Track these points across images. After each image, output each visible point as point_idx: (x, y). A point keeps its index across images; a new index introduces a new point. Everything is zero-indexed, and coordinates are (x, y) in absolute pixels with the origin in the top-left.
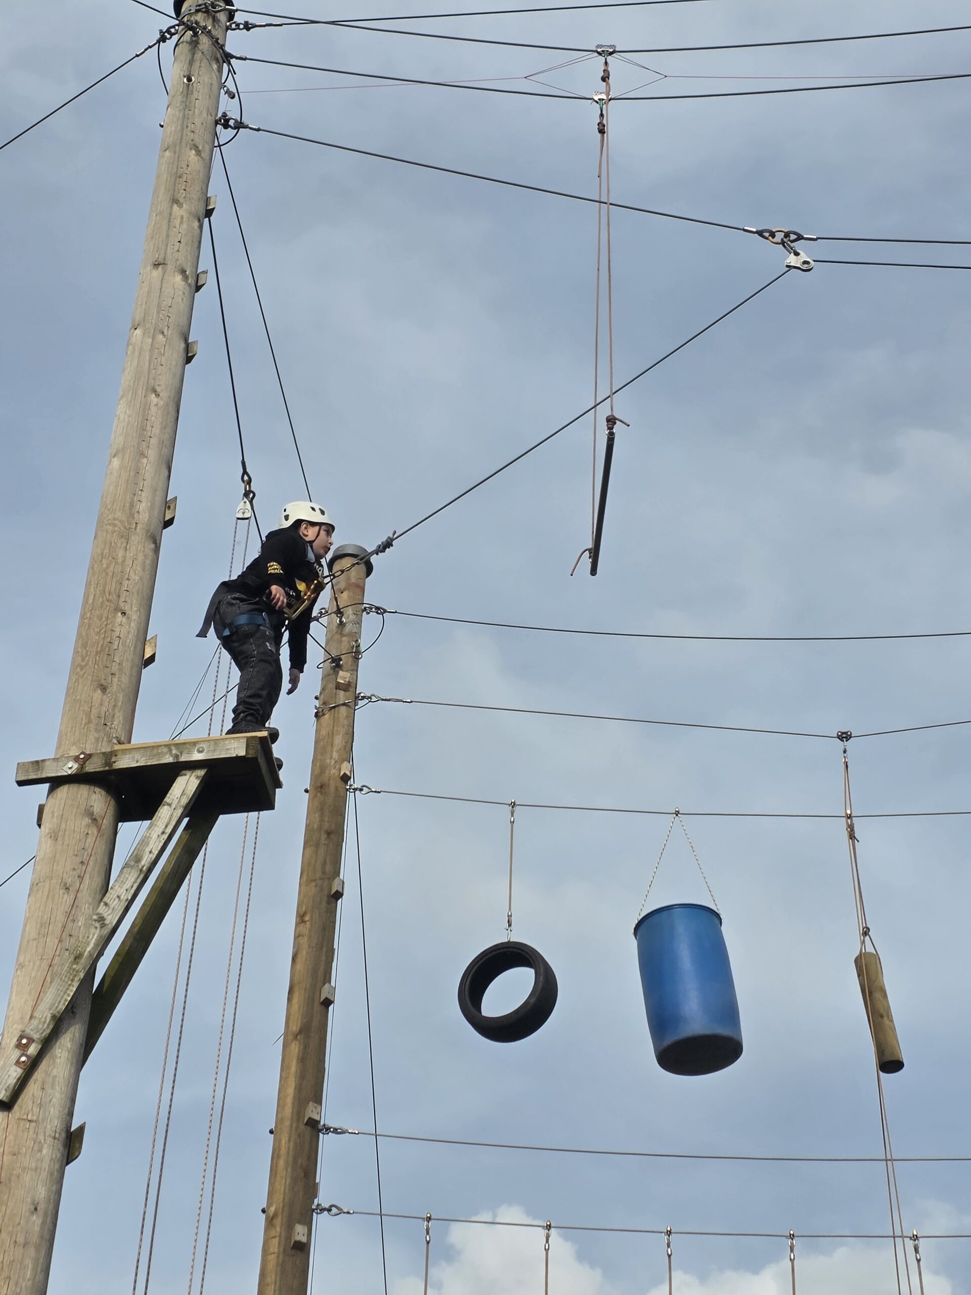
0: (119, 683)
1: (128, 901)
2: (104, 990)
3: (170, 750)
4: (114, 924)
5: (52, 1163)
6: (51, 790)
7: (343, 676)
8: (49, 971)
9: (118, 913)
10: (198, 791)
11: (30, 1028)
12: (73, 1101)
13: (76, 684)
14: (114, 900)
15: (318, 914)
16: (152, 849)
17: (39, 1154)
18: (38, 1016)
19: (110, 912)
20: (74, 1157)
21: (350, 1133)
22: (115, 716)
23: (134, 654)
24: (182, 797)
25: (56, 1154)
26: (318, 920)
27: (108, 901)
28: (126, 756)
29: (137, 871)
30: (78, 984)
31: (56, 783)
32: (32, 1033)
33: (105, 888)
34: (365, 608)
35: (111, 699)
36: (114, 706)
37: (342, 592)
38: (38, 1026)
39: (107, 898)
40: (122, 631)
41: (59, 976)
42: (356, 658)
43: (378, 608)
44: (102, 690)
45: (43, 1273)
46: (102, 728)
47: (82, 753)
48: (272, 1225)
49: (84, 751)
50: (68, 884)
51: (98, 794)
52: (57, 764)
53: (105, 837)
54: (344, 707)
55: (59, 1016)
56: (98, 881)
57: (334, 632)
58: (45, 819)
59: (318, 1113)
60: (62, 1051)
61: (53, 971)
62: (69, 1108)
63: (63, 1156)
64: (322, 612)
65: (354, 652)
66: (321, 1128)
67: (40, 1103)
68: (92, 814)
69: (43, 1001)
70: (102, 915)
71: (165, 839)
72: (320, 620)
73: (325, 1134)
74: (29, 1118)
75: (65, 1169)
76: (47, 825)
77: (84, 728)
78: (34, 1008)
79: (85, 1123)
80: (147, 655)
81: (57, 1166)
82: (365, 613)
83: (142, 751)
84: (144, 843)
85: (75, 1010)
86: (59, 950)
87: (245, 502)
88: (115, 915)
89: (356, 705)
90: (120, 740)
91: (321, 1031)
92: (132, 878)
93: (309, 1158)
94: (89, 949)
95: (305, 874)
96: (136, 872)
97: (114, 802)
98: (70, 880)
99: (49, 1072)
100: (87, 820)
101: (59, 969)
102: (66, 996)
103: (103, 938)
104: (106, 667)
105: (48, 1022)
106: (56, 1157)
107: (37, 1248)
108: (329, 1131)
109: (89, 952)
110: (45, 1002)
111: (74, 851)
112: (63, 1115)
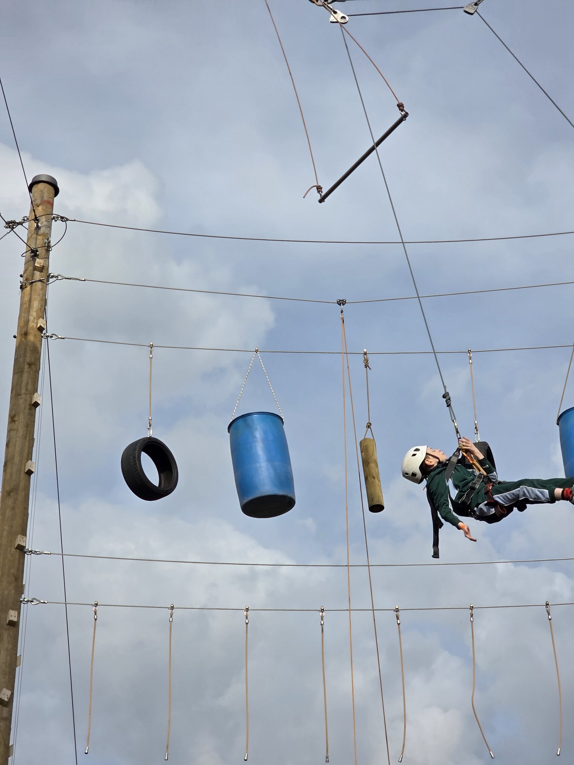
7: (39, 262)
15: (23, 416)
26: (23, 420)
34: (54, 217)
37: (38, 206)
42: (48, 250)
43: (62, 218)
54: (40, 282)
57: (33, 232)
59: (24, 542)
64: (24, 219)
65: (47, 247)
66: (26, 551)
72: (23, 224)
73: (29, 554)
82: (54, 220)
89: (48, 281)
91: (26, 490)
93: (18, 569)
95: (14, 391)
108: (31, 553)
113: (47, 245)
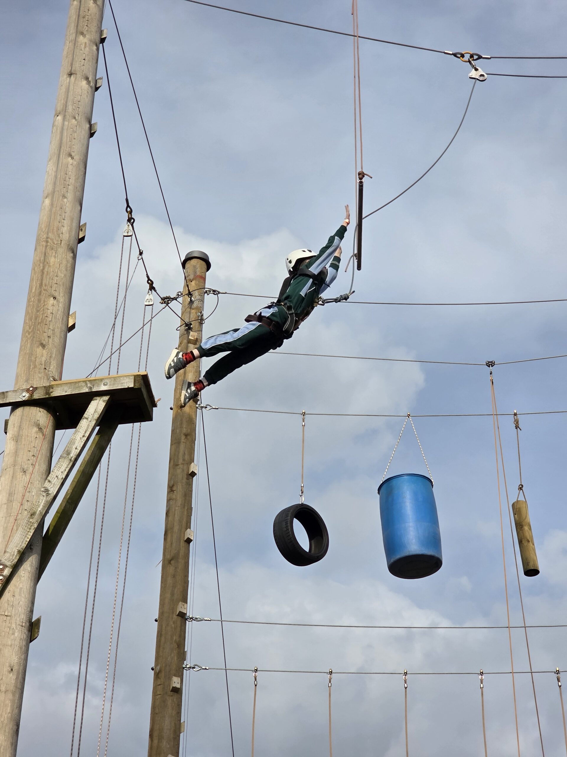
0: (53, 343)
1: (63, 479)
2: (50, 533)
3: (87, 384)
4: (55, 493)
5: (21, 642)
6: (13, 410)
7: (193, 335)
8: (15, 524)
9: (57, 486)
10: (104, 410)
11: (5, 558)
12: (33, 603)
13: (26, 343)
14: (55, 479)
15: (181, 486)
16: (77, 446)
17: (13, 636)
18: (9, 551)
19: (52, 486)
20: (35, 638)
22: (51, 364)
23: (62, 323)
24: (95, 414)
25: (23, 636)
26: (181, 490)
27: (50, 480)
28: (59, 388)
29: (68, 461)
30: (34, 530)
31: (15, 405)
32: (6, 562)
33: (49, 471)
34: (206, 291)
35: (48, 353)
36: (50, 357)
37: (191, 281)
38: (9, 557)
39: (50, 478)
40: (54, 309)
41: (22, 526)
42: (201, 323)
43: (214, 291)
44: (43, 347)
45: (18, 708)
46: (43, 371)
47: (32, 387)
48: (158, 677)
49: (32, 385)
50: (25, 469)
51: (42, 412)
52: (16, 394)
53: (47, 439)
55: (22, 551)
56: (44, 467)
57: (187, 307)
58: (9, 429)
59: (185, 609)
60: (25, 572)
61: (17, 523)
62: (30, 608)
63: (27, 637)
64: (178, 294)
66: (187, 617)
67: (13, 605)
68: (39, 425)
69: (12, 542)
70: (47, 488)
71: (85, 440)
72: (178, 299)
73: (190, 621)
74: (6, 614)
75: (29, 645)
76: (11, 432)
77: (32, 371)
78: (6, 546)
79: (41, 616)
80: (70, 325)
81: (24, 643)
82: (206, 294)
83: (69, 385)
84: (72, 443)
85: (32, 547)
86: (21, 510)
87: (128, 225)
88: (55, 488)
90: (55, 378)
91: (185, 558)
92: (65, 465)
93: (180, 636)
94: (39, 509)
95: (172, 461)
97: (52, 417)
98: (26, 467)
99: (17, 586)
100: (35, 429)
101: (22, 522)
102: (26, 539)
103: (48, 502)
104: (44, 332)
105: (15, 555)
106: (24, 637)
107: (14, 694)
108: (192, 619)
109: (40, 511)
110: (13, 542)
111: (28, 449)
112: (27, 612)
113: (200, 319)
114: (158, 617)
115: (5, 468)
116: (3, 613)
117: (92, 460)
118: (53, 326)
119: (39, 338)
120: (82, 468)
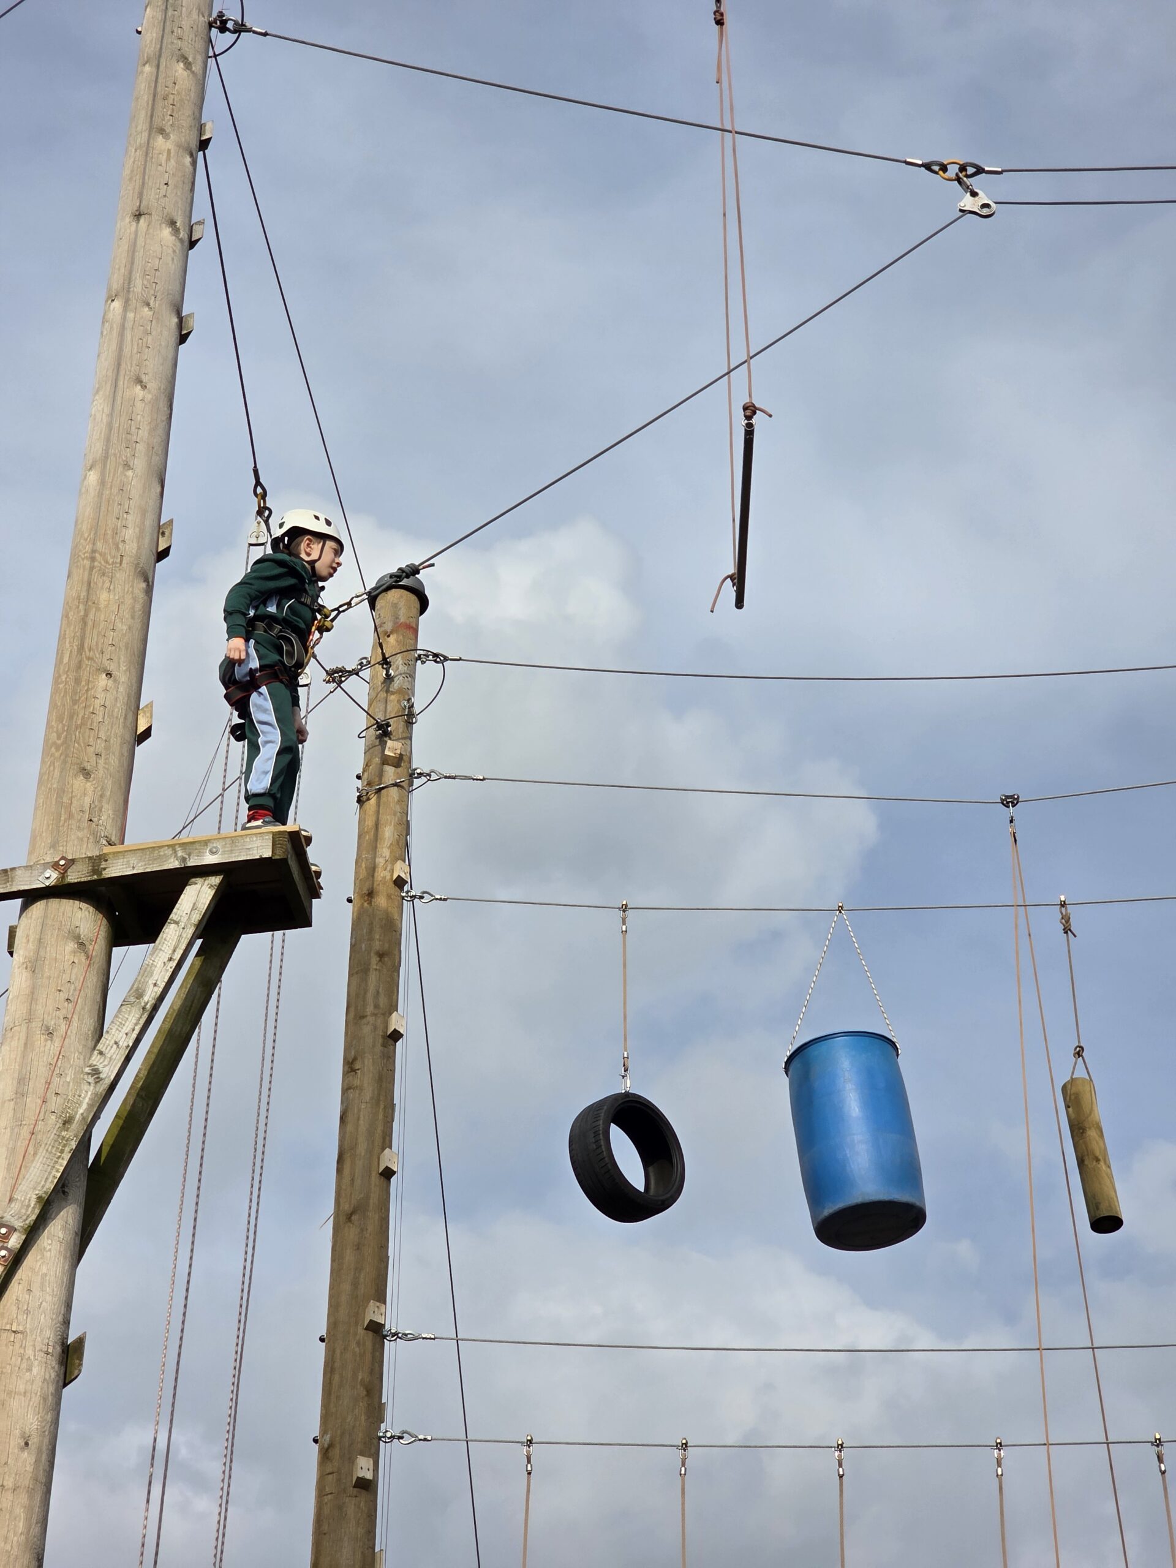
0: (107, 766)
1: (129, 1048)
2: (102, 1162)
3: (175, 852)
4: (112, 1078)
5: (46, 1386)
6: (25, 907)
7: (392, 748)
8: (32, 1141)
9: (117, 1064)
10: (212, 906)
11: (10, 1213)
12: (69, 1306)
13: (52, 768)
14: (112, 1047)
15: (371, 1060)
16: (157, 980)
17: (28, 1374)
18: (19, 1198)
19: (106, 1063)
20: (73, 1377)
21: (424, 1338)
22: (103, 810)
23: (125, 727)
24: (193, 913)
25: (50, 1374)
26: (371, 1068)
27: (103, 1050)
28: (119, 861)
29: (140, 1010)
30: (70, 1154)
31: (30, 897)
32: (12, 1220)
33: (99, 1032)
34: (419, 656)
35: (97, 787)
36: (101, 796)
37: (389, 636)
38: (19, 1211)
39: (102, 1045)
40: (108, 698)
41: (45, 1146)
42: (409, 723)
43: (436, 655)
44: (85, 776)
45: (39, 1525)
46: (86, 824)
47: (63, 858)
48: (327, 1458)
49: (65, 855)
50: (51, 1028)
51: (85, 910)
52: (31, 873)
53: (96, 966)
54: (396, 788)
55: (46, 1198)
56: (89, 1023)
57: (380, 688)
58: (18, 945)
59: (381, 1315)
60: (52, 1241)
61: (36, 1140)
62: (64, 1315)
63: (58, 1375)
64: (362, 663)
65: (407, 715)
66: (386, 1333)
67: (27, 1309)
68: (79, 937)
69: (25, 1180)
70: (96, 1067)
71: (174, 967)
72: (360, 674)
73: (392, 1341)
74: (14, 1329)
75: (62, 1392)
76: (21, 952)
77: (63, 826)
78: (14, 1188)
79: (85, 1333)
80: (141, 729)
81: (52, 1389)
82: (419, 662)
83: (139, 854)
84: (146, 973)
85: (66, 1190)
86: (43, 1113)
87: (259, 523)
88: (112, 1067)
89: (411, 784)
90: (111, 840)
91: (381, 1209)
92: (133, 1020)
93: (372, 1372)
94: (81, 1111)
95: (352, 1009)
96: (137, 1010)
97: (106, 920)
98: (53, 1023)
99: (37, 1270)
100: (72, 945)
101: (44, 1137)
102: (54, 1172)
103: (99, 1096)
104: (89, 745)
105: (32, 1205)
106: (50, 1376)
107: (31, 1492)
108: (396, 1337)
109: (82, 1114)
110: (28, 1179)
111: (57, 986)
112: (56, 1324)
114: (326, 1331)
115: (10, 1027)
116: (8, 1327)
117: (188, 1009)
118: (107, 732)
119: (77, 758)
120: (167, 1026)
